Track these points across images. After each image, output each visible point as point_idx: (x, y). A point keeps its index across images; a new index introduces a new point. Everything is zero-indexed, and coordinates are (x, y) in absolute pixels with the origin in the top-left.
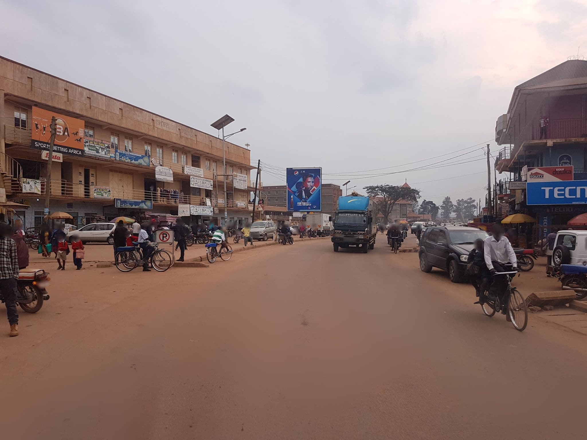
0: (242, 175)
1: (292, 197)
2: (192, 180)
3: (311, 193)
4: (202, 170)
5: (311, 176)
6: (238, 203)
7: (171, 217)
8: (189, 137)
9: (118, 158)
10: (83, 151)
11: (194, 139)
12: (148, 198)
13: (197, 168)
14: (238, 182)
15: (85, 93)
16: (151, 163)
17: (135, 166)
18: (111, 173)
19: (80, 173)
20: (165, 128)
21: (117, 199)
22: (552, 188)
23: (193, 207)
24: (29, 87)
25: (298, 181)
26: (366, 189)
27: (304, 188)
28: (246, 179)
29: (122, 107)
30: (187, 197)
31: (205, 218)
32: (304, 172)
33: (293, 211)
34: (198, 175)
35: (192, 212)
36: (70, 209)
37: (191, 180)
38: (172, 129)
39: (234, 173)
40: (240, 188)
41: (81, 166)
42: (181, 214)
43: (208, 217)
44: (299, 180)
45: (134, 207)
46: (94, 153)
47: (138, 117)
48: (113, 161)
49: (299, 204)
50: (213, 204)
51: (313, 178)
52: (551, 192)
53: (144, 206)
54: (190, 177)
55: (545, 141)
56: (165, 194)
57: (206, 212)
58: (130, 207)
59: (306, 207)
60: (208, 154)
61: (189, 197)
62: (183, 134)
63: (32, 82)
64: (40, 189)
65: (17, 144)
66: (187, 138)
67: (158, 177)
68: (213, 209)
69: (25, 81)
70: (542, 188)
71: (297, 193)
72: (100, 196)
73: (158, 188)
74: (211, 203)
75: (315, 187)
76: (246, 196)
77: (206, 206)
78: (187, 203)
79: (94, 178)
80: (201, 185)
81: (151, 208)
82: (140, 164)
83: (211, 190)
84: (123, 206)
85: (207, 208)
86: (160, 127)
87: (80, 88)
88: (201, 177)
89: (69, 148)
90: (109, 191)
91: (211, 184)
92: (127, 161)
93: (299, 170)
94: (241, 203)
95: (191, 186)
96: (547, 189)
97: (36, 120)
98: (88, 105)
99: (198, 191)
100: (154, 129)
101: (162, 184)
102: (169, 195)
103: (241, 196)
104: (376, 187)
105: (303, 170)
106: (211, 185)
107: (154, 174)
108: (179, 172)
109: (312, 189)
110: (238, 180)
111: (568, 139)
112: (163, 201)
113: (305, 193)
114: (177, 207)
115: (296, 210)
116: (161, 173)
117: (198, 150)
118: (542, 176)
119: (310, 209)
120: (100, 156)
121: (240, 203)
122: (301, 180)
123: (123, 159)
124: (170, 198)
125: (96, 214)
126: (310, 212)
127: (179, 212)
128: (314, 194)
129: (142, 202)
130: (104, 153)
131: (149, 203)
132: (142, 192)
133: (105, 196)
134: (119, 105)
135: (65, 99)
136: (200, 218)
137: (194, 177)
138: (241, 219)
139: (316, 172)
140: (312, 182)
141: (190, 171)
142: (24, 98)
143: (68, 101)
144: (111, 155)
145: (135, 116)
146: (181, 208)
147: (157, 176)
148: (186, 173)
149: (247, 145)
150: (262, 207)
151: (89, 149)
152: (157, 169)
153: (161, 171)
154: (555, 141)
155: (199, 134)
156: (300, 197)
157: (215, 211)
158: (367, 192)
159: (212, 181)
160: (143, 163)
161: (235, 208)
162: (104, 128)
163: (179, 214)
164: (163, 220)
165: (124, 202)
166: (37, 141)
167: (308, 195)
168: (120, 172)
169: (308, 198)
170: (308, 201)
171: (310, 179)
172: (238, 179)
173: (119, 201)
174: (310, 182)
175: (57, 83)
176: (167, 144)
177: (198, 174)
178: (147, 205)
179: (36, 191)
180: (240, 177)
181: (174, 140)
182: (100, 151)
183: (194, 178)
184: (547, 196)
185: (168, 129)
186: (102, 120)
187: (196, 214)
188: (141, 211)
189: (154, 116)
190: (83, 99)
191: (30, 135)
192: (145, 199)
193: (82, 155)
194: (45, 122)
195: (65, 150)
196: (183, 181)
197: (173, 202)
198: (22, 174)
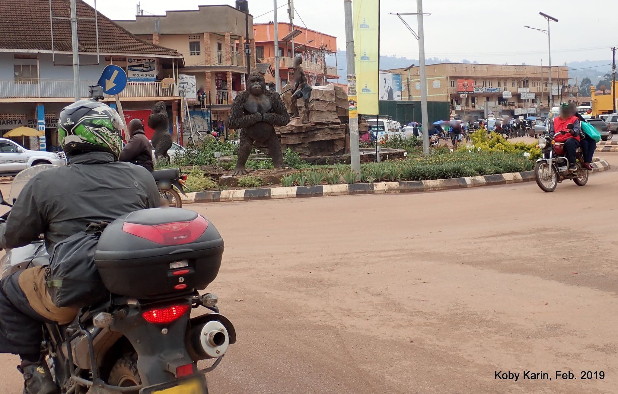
4: (529, 88)
8: (521, 71)
9: (486, 92)
10: (473, 92)
11: (524, 71)
13: (526, 88)
17: (493, 94)
18: (483, 98)
20: (508, 70)
23: (523, 109)
24: (455, 71)
29: (487, 67)
35: (522, 112)
37: (522, 95)
38: (512, 70)
46: (477, 91)
47: (495, 69)
48: (484, 94)
57: (531, 111)
60: (534, 77)
61: (520, 104)
62: (518, 71)
63: (455, 68)
64: (460, 108)
67: (504, 97)
68: (536, 109)
72: (480, 109)
78: (519, 108)
79: (477, 101)
80: (528, 97)
82: (496, 92)
85: (532, 109)
87: (471, 65)
88: (528, 92)
89: (469, 92)
90: (483, 107)
92: (490, 92)
95: (521, 98)
97: (459, 83)
98: (474, 71)
99: (525, 100)
100: (502, 72)
106: (534, 96)
107: (502, 95)
108: (515, 92)
110: (554, 90)
112: (507, 108)
114: (514, 110)
116: (505, 95)
117: (527, 77)
120: (479, 92)
123: (488, 91)
124: (510, 106)
130: (481, 90)
134: (485, 66)
135: (466, 71)
137: (523, 93)
141: (521, 91)
142: (454, 76)
144: (484, 91)
145: (493, 69)
146: (516, 110)
149: (566, 64)
151: (475, 90)
152: (503, 93)
155: (527, 68)
159: (535, 94)
160: (497, 92)
162: (480, 78)
163: (515, 114)
166: (459, 91)
175: (463, 65)
176: (509, 78)
177: (526, 91)
181: (513, 76)
182: (479, 90)
185: (510, 71)
186: (479, 76)
189: (503, 66)
190: (472, 69)
191: (457, 89)
193: (473, 93)
194: (461, 84)
195: (467, 93)
196: (517, 96)
197: (512, 108)
198: (455, 104)
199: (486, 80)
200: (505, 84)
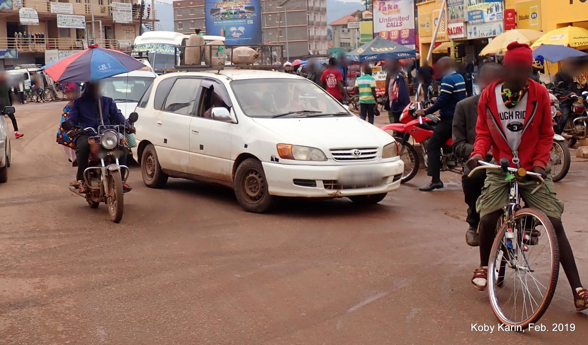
0: (125, 4)
2: (59, 19)
4: (71, 4)
6: (120, 42)
13: (65, 4)
14: (118, 14)
16: (14, 5)
23: (62, 52)
30: (54, 40)
34: (66, 12)
35: (61, 58)
39: (113, 3)
40: (123, 22)
42: (48, 62)
53: (9, 56)
54: (56, 15)
61: (57, 40)
67: (23, 21)
76: (132, 31)
78: (54, 48)
80: (70, 24)
81: (16, 57)
82: (4, 8)
83: (83, 29)
88: (71, 13)
91: (83, 21)
95: (59, 26)
99: (66, 32)
103: (125, 32)
106: (83, 23)
107: (18, 15)
108: (44, 11)
110: (119, 12)
114: (44, 54)
116: (25, 16)
121: (123, 42)
124: (34, 42)
127: (46, 60)
129: (7, 51)
131: (13, 52)
132: (5, 39)
137: (61, 15)
141: (57, 9)
146: (48, 54)
147: (21, 20)
148: (52, 12)
152: (21, 12)
153: (25, 13)
160: (6, 7)
163: (46, 62)
172: (119, 10)
177: (67, 10)
178: (12, 54)
180: (122, 7)
183: (61, 17)
192: (9, 48)
196: (49, 21)
197: (40, 48)
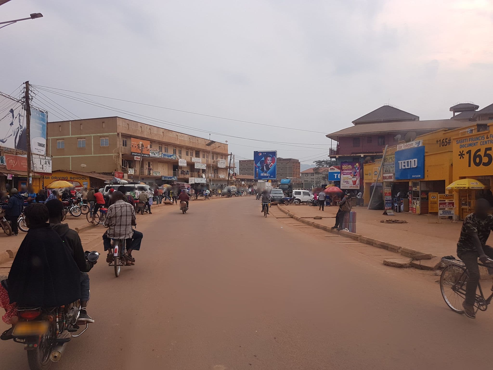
0: (223, 160)
1: (257, 170)
3: (270, 167)
4: (201, 159)
5: (270, 156)
6: (220, 175)
7: (186, 184)
8: (194, 141)
9: (163, 157)
10: (149, 155)
11: (197, 142)
12: (175, 175)
13: (198, 158)
14: (220, 164)
15: (148, 127)
16: (176, 158)
17: (170, 160)
18: (159, 163)
19: (147, 164)
20: (182, 139)
21: (163, 176)
22: (337, 174)
23: (196, 179)
24: (127, 128)
25: (262, 160)
26: (315, 163)
27: (265, 164)
28: (225, 162)
29: (163, 131)
30: (193, 173)
31: (202, 185)
32: (265, 153)
33: (258, 179)
35: (195, 181)
36: (143, 181)
37: (195, 165)
38: (186, 139)
39: (218, 159)
40: (222, 167)
41: (147, 161)
42: (190, 183)
43: (204, 184)
44: (262, 158)
45: (169, 179)
46: (153, 155)
47: (171, 135)
48: (161, 159)
49: (262, 174)
50: (206, 177)
51: (271, 158)
52: (337, 176)
53: (173, 179)
54: (194, 163)
55: (335, 156)
56: (183, 172)
57: (202, 181)
58: (168, 179)
59: (267, 177)
60: (204, 150)
62: (191, 141)
63: (128, 125)
64: (134, 172)
65: (126, 154)
66: (193, 142)
68: (207, 179)
69: (127, 126)
70: (334, 174)
71: (261, 167)
72: (156, 175)
73: (180, 170)
74: (205, 176)
75: (273, 163)
76: (226, 171)
77: (203, 178)
78: (193, 177)
79: (152, 166)
80: (200, 167)
81: (177, 180)
82: (172, 159)
83: (205, 169)
84: (165, 179)
85: (203, 179)
86: (180, 138)
87: (146, 125)
90: (159, 172)
92: (166, 158)
93: (262, 153)
94: (222, 176)
95: (195, 168)
96: (336, 175)
97: (133, 143)
98: (150, 132)
99: (198, 170)
100: (177, 140)
101: (181, 167)
102: (184, 173)
103: (222, 171)
104: (322, 161)
105: (264, 152)
106: (205, 167)
108: (189, 161)
109: (270, 165)
110: (220, 163)
111: (344, 155)
112: (182, 176)
113: (266, 167)
114: (188, 179)
115: (260, 179)
116: (181, 162)
117: (199, 148)
118: (334, 169)
119: (269, 178)
120: (156, 157)
122: (263, 159)
124: (185, 174)
125: (153, 183)
126: (269, 180)
127: (189, 182)
128: (271, 168)
129: (172, 177)
130: (157, 155)
131: (176, 177)
132: (172, 172)
133: (158, 174)
134: (162, 130)
135: (141, 131)
136: (200, 184)
138: (222, 185)
139: (274, 154)
140: (271, 160)
141: (195, 160)
142: (127, 134)
143: (142, 132)
144: (160, 155)
145: (169, 135)
146: (190, 179)
147: (179, 164)
148: (193, 161)
149: (226, 141)
150: (235, 178)
151: (152, 154)
152: (179, 161)
154: (339, 156)
155: (199, 139)
156: (263, 170)
157: (207, 180)
158: (316, 164)
159: (206, 164)
160: (174, 158)
161: (218, 179)
162: (156, 142)
163: (189, 183)
164: (183, 185)
165: (165, 177)
166: (133, 152)
167: (268, 169)
168: (163, 162)
169: (268, 171)
170: (268, 172)
171: (269, 158)
173: (163, 177)
174: (269, 160)
175: (138, 124)
176: (183, 147)
177: (199, 161)
178: (175, 179)
179: (132, 173)
181: (187, 145)
182: (156, 154)
183: (196, 164)
184: (336, 177)
185: (184, 139)
186: (155, 139)
187: (198, 183)
188: (173, 181)
189: (178, 133)
190: (148, 130)
191: (130, 150)
192: (173, 175)
193: (149, 157)
194: (135, 144)
195: (143, 155)
196: (191, 165)
197: (187, 176)
198: (128, 166)
199: (162, 145)
200: (180, 153)
